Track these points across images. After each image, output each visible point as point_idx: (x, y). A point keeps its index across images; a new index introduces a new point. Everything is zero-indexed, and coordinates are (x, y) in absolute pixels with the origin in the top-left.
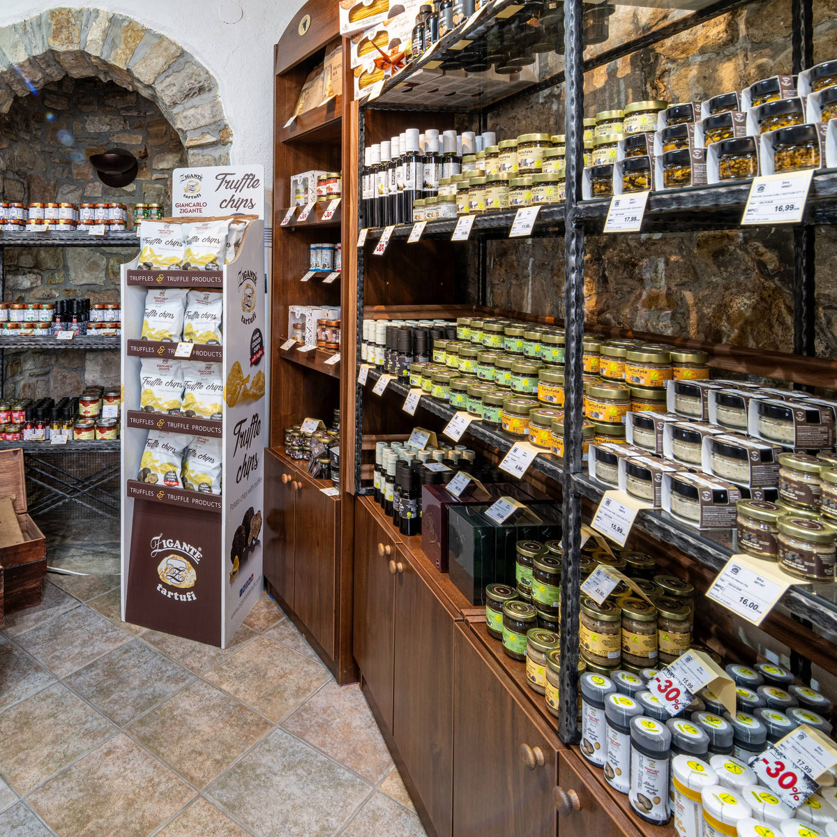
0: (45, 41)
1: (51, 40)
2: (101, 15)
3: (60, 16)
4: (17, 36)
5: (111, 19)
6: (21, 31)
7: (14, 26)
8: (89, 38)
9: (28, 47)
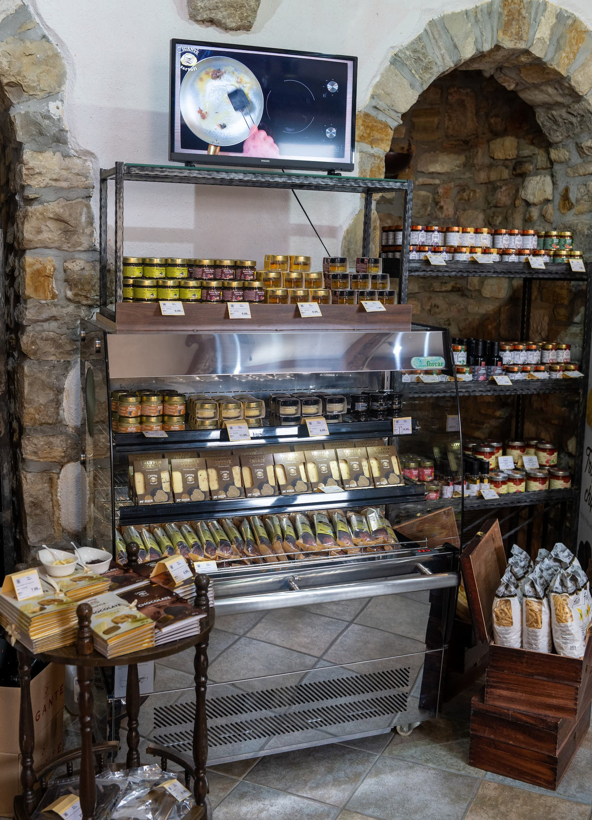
0: (495, 33)
1: (501, 34)
2: (549, 9)
3: (513, 6)
4: (469, 25)
5: (558, 15)
6: (472, 19)
7: (467, 12)
8: (538, 36)
9: (479, 40)
